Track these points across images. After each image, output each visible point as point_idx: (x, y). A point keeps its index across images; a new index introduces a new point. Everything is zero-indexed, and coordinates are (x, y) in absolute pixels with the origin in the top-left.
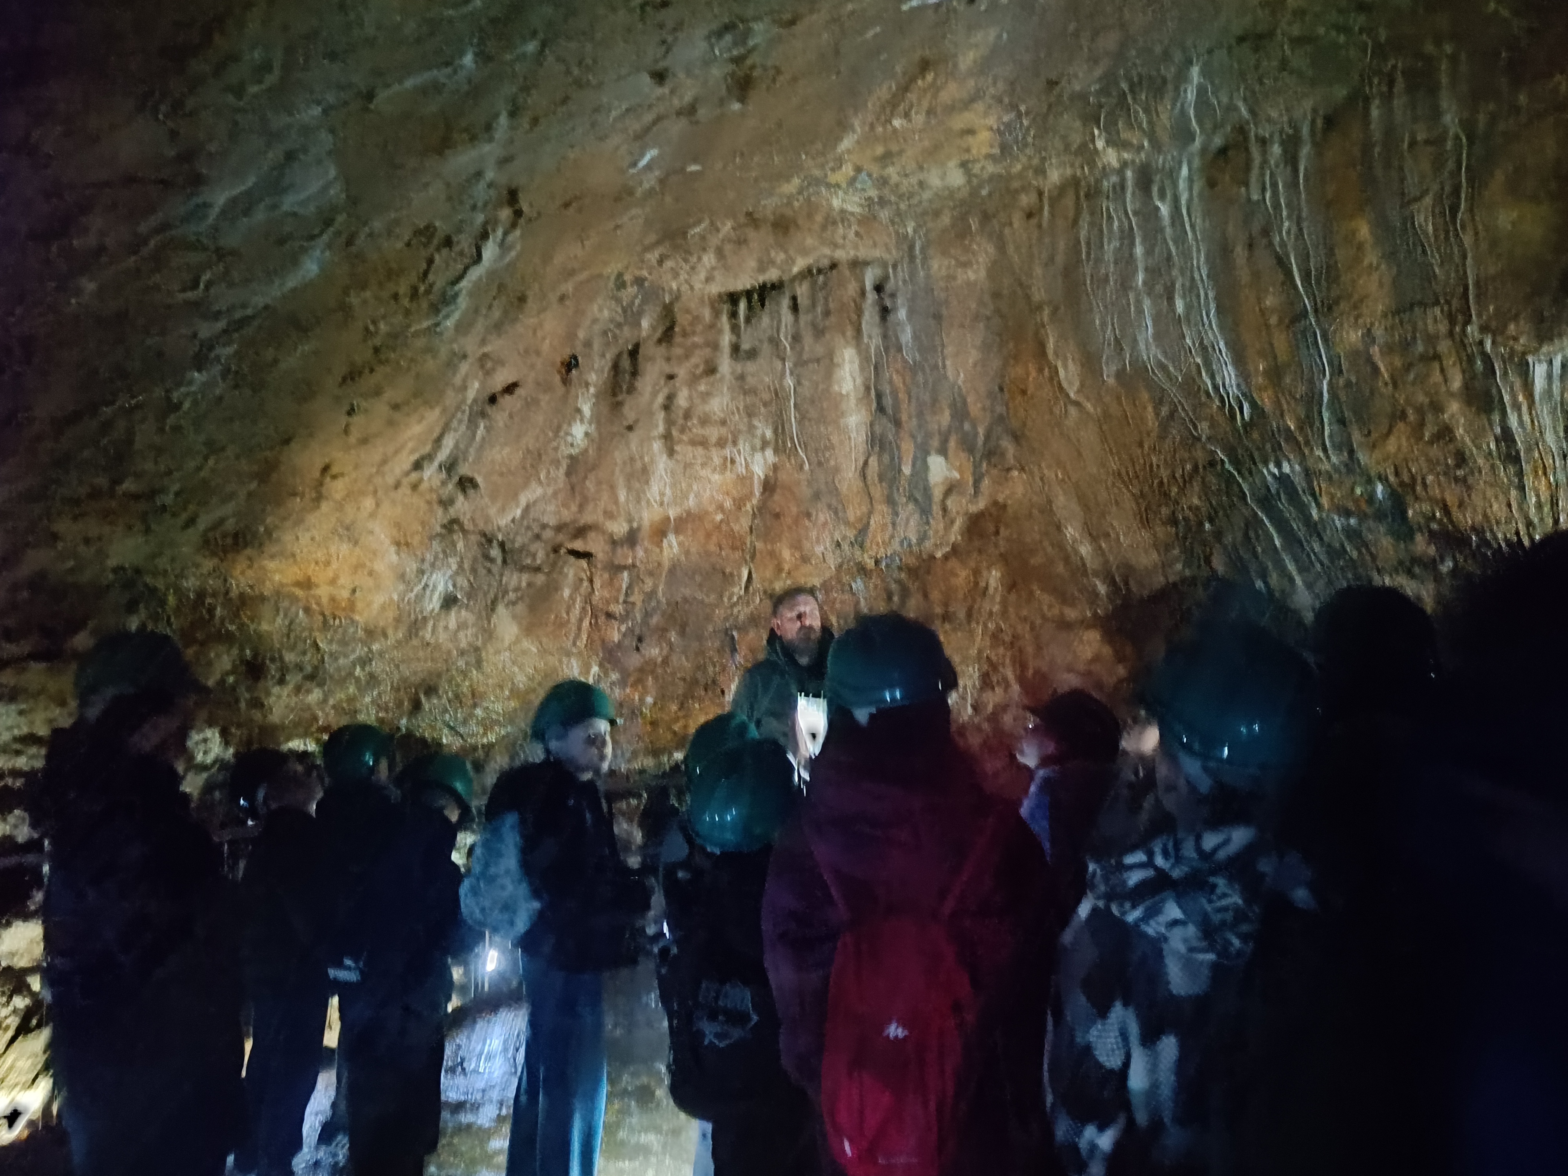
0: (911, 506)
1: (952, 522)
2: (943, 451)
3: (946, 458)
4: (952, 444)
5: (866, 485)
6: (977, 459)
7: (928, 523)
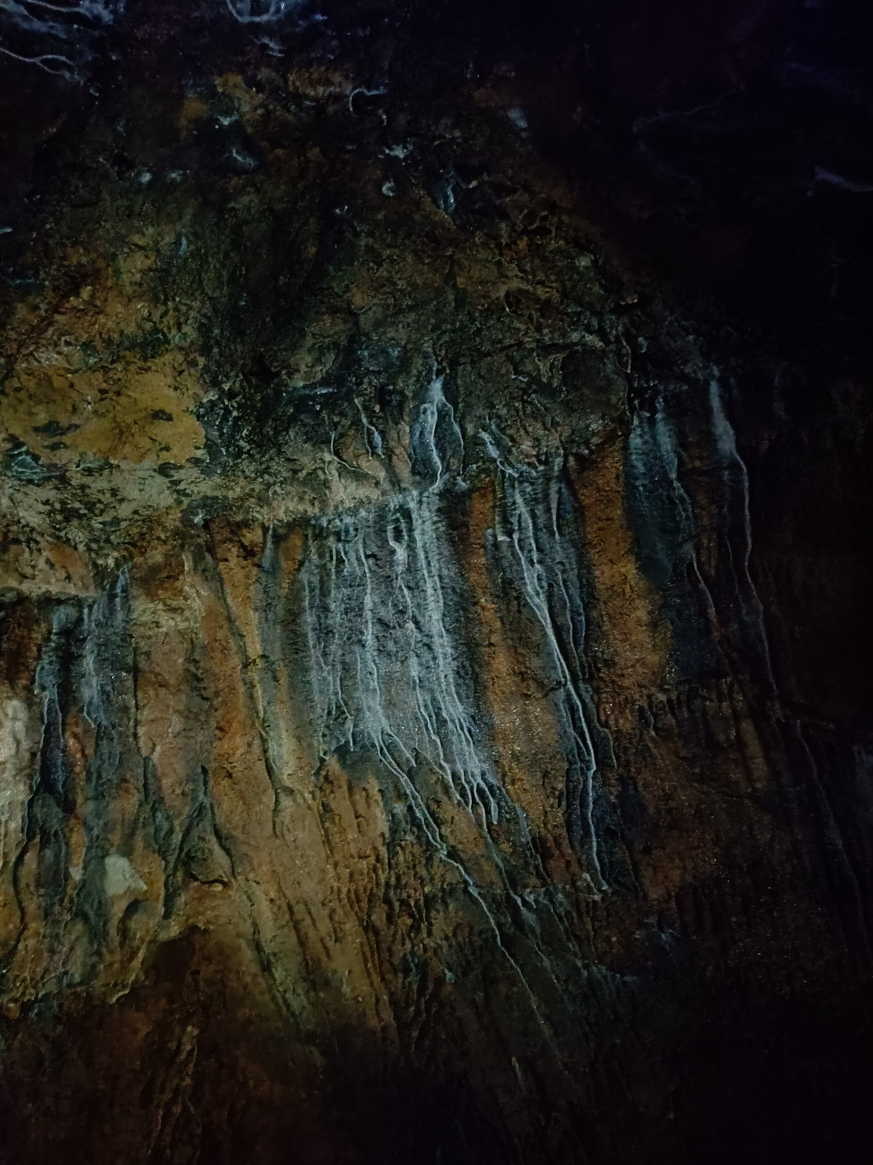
0: (79, 927)
1: (133, 955)
2: (127, 852)
3: (131, 861)
4: (139, 842)
5: (17, 893)
6: (172, 865)
7: (99, 953)
